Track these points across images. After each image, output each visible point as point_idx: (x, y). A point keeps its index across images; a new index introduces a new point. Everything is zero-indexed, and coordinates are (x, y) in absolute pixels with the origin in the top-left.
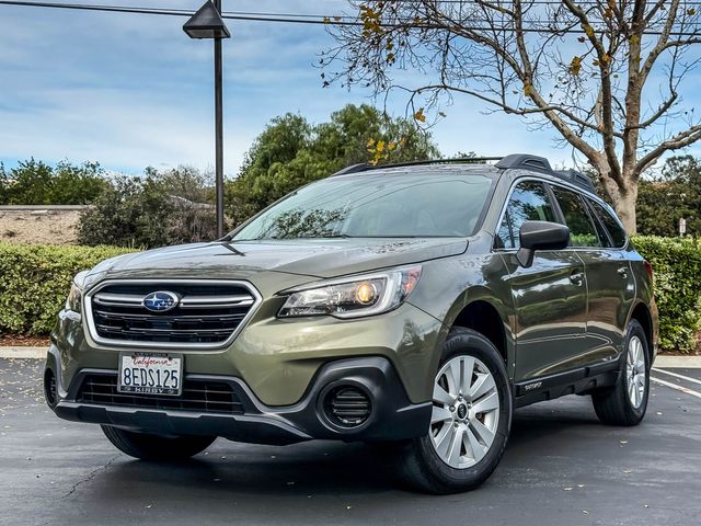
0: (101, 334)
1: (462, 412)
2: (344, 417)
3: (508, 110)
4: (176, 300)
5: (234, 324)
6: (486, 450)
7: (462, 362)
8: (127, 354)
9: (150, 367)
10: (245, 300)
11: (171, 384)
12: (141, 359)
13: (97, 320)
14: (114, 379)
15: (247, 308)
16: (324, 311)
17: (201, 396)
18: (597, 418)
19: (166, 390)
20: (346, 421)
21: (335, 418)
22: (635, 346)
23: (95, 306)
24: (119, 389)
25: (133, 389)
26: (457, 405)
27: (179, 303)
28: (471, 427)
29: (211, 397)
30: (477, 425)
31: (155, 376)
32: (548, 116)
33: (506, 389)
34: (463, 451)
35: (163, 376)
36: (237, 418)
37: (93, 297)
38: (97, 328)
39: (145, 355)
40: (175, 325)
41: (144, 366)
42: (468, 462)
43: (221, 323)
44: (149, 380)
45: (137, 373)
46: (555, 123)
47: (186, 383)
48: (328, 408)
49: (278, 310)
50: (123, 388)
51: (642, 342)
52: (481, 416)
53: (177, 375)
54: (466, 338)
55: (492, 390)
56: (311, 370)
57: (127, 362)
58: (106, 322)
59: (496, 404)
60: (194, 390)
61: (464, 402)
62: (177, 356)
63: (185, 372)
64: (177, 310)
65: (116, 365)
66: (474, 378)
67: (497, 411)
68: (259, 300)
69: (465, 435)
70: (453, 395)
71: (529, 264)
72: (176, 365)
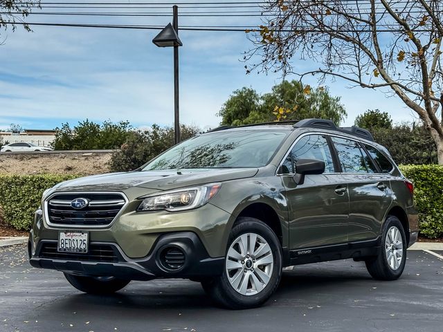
0: (51, 221)
1: (249, 265)
2: (171, 264)
3: (363, 85)
4: (87, 202)
5: (114, 215)
6: (264, 286)
7: (249, 237)
8: (62, 231)
9: (73, 238)
10: (120, 202)
11: (83, 247)
12: (69, 234)
13: (50, 214)
14: (56, 245)
15: (121, 206)
16: (162, 208)
17: (99, 253)
18: (370, 276)
19: (80, 250)
20: (172, 266)
21: (166, 265)
22: (394, 233)
23: (50, 207)
24: (58, 250)
25: (65, 250)
26: (246, 261)
27: (88, 204)
28: (255, 273)
29: (103, 253)
30: (259, 272)
31: (75, 242)
32: (393, 88)
33: (277, 253)
34: (250, 286)
35: (79, 242)
36: (114, 264)
37: (48, 202)
38: (50, 218)
39: (71, 232)
40: (86, 216)
41: (70, 238)
42: (253, 292)
43: (108, 214)
44: (73, 245)
45: (67, 242)
46: (397, 92)
47: (90, 246)
48: (163, 259)
49: (137, 207)
50: (60, 249)
51: (400, 230)
52: (262, 267)
53: (86, 242)
54: (251, 223)
55: (268, 253)
56: (154, 239)
57: (63, 236)
58: (54, 215)
59: (272, 261)
60: (94, 250)
61: (250, 259)
62: (86, 232)
63: (90, 240)
64: (87, 208)
65: (57, 237)
66: (257, 246)
67: (272, 264)
68: (127, 202)
69: (250, 277)
70: (243, 255)
71: (301, 182)
72: (85, 237)
